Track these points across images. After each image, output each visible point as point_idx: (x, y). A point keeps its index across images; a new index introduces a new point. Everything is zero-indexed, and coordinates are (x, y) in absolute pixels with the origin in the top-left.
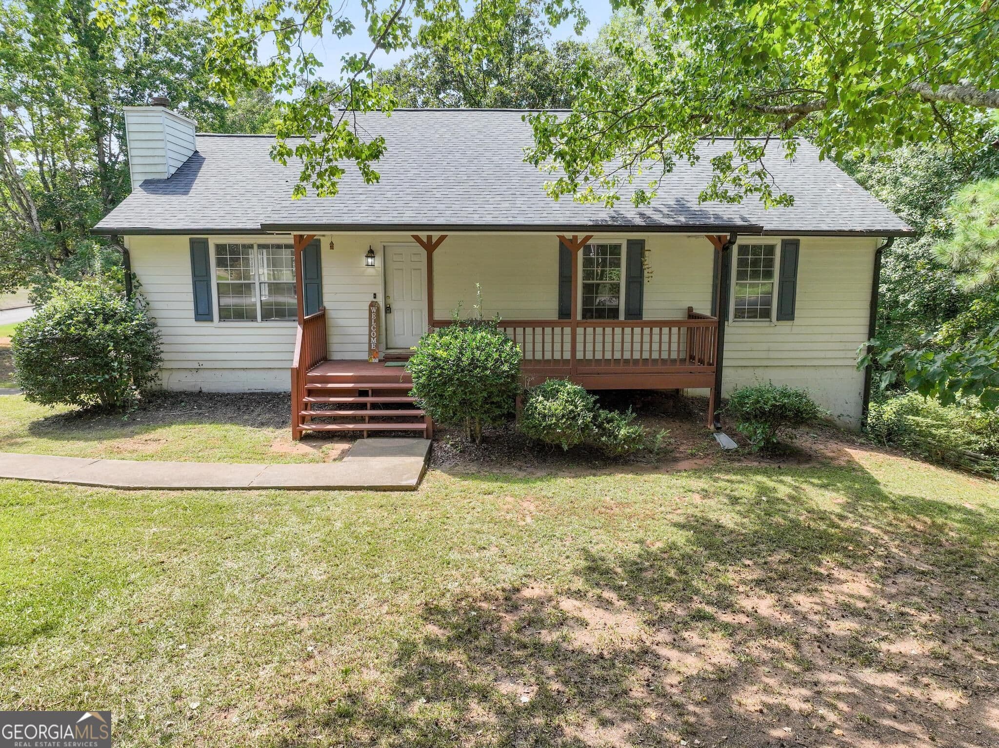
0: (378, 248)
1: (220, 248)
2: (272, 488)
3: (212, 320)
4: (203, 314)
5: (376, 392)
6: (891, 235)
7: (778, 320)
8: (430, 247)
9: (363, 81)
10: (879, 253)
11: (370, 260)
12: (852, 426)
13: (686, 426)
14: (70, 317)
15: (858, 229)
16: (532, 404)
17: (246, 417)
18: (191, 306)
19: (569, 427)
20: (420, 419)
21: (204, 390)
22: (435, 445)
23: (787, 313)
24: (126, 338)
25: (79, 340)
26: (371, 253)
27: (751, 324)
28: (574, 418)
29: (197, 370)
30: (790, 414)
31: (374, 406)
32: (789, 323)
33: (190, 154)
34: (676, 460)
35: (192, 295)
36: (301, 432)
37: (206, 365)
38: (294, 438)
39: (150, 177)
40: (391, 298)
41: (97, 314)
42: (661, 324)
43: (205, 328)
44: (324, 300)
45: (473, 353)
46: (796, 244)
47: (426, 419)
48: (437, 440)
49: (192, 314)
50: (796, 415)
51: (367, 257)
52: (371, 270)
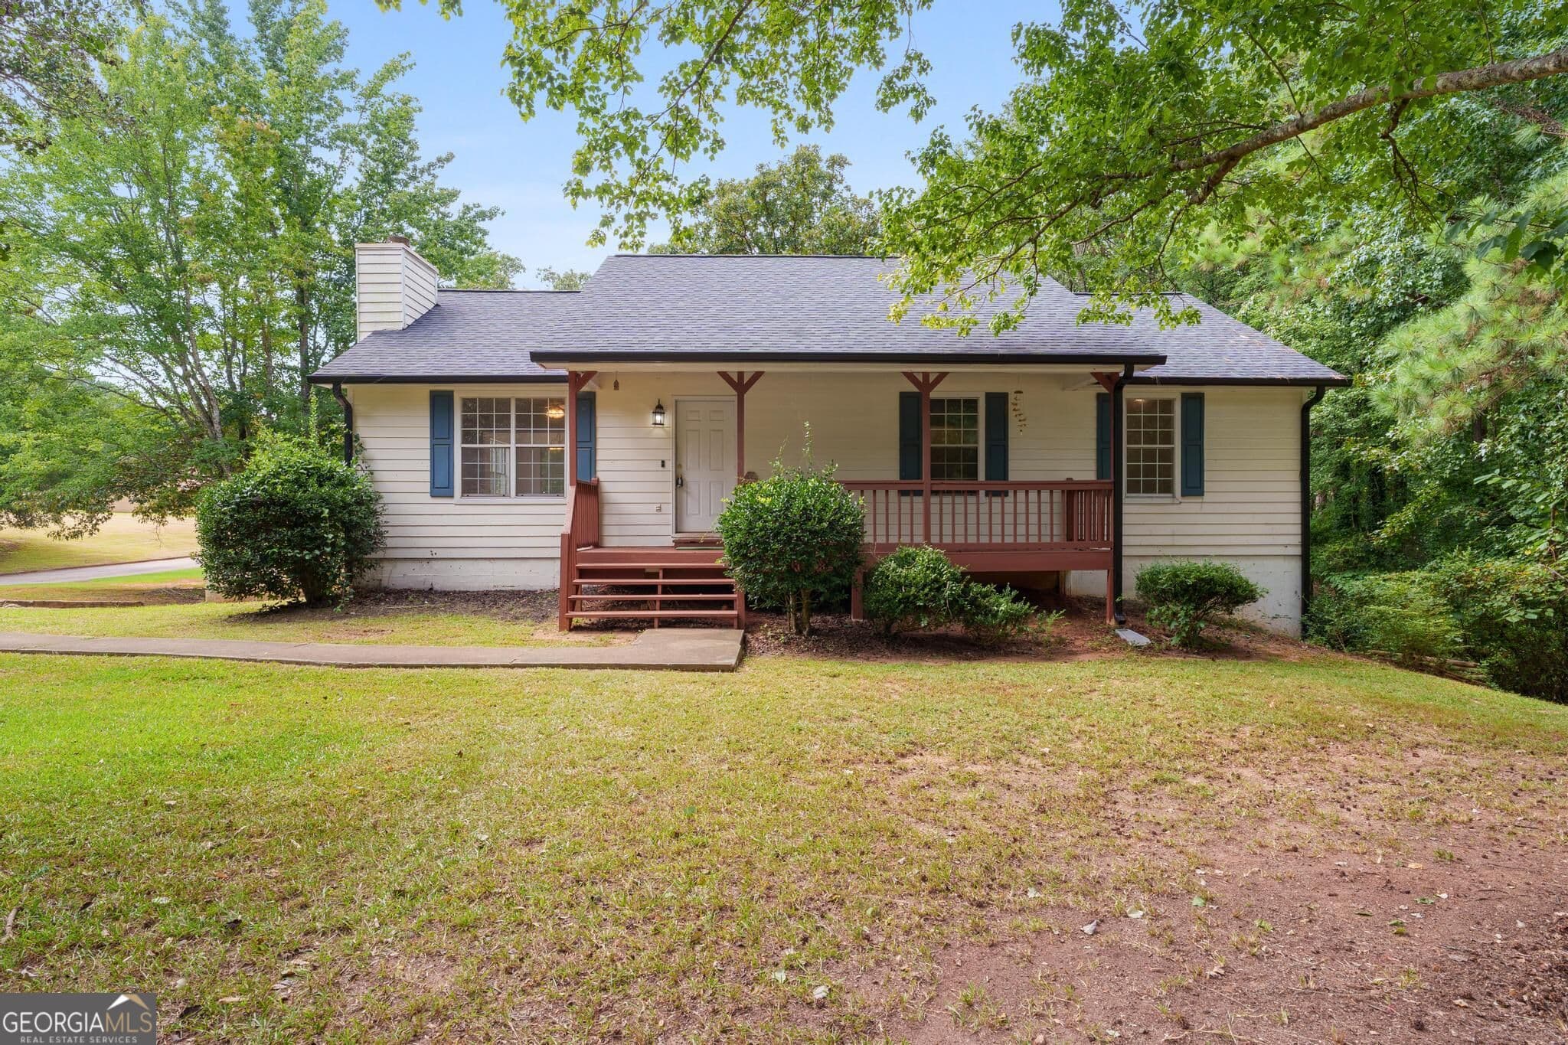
0: (668, 402)
1: (469, 404)
2: (542, 666)
3: (452, 496)
4: (440, 489)
5: (668, 573)
6: (1320, 386)
7: (1183, 495)
8: (741, 386)
9: (687, 108)
10: (1305, 410)
11: (659, 418)
12: (1290, 634)
13: (1078, 623)
14: (276, 475)
15: (1279, 376)
16: (882, 573)
17: (495, 610)
18: (427, 476)
19: (934, 599)
20: (729, 604)
21: (437, 587)
22: (749, 636)
23: (1194, 487)
24: (346, 505)
25: (285, 504)
26: (659, 409)
27: (1149, 501)
28: (938, 589)
29: (428, 560)
30: (1222, 590)
31: (667, 589)
32: (1198, 499)
33: (431, 306)
34: (1073, 653)
35: (428, 463)
36: (571, 620)
37: (441, 554)
38: (561, 629)
39: (380, 328)
40: (684, 468)
41: (309, 475)
42: (1039, 486)
43: (443, 505)
44: (598, 468)
45: (805, 502)
46: (1200, 397)
47: (737, 604)
48: (752, 633)
49: (427, 487)
50: (1229, 592)
51: (655, 413)
52: (658, 432)
